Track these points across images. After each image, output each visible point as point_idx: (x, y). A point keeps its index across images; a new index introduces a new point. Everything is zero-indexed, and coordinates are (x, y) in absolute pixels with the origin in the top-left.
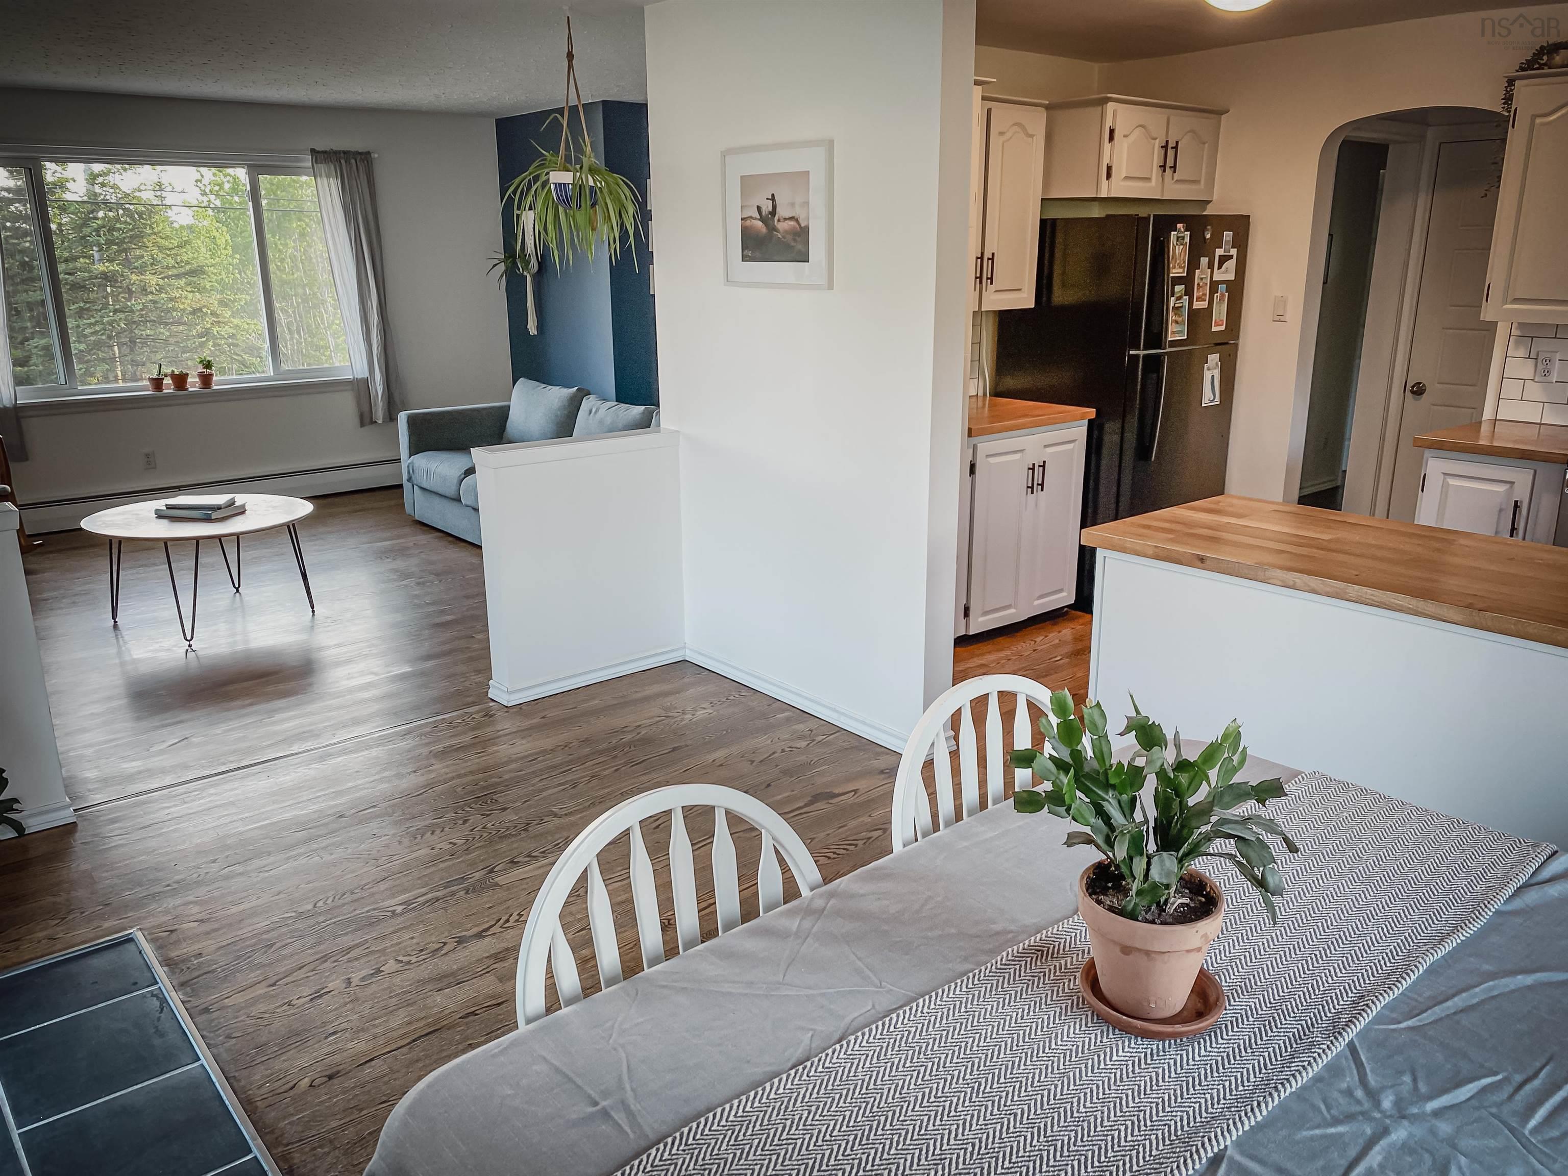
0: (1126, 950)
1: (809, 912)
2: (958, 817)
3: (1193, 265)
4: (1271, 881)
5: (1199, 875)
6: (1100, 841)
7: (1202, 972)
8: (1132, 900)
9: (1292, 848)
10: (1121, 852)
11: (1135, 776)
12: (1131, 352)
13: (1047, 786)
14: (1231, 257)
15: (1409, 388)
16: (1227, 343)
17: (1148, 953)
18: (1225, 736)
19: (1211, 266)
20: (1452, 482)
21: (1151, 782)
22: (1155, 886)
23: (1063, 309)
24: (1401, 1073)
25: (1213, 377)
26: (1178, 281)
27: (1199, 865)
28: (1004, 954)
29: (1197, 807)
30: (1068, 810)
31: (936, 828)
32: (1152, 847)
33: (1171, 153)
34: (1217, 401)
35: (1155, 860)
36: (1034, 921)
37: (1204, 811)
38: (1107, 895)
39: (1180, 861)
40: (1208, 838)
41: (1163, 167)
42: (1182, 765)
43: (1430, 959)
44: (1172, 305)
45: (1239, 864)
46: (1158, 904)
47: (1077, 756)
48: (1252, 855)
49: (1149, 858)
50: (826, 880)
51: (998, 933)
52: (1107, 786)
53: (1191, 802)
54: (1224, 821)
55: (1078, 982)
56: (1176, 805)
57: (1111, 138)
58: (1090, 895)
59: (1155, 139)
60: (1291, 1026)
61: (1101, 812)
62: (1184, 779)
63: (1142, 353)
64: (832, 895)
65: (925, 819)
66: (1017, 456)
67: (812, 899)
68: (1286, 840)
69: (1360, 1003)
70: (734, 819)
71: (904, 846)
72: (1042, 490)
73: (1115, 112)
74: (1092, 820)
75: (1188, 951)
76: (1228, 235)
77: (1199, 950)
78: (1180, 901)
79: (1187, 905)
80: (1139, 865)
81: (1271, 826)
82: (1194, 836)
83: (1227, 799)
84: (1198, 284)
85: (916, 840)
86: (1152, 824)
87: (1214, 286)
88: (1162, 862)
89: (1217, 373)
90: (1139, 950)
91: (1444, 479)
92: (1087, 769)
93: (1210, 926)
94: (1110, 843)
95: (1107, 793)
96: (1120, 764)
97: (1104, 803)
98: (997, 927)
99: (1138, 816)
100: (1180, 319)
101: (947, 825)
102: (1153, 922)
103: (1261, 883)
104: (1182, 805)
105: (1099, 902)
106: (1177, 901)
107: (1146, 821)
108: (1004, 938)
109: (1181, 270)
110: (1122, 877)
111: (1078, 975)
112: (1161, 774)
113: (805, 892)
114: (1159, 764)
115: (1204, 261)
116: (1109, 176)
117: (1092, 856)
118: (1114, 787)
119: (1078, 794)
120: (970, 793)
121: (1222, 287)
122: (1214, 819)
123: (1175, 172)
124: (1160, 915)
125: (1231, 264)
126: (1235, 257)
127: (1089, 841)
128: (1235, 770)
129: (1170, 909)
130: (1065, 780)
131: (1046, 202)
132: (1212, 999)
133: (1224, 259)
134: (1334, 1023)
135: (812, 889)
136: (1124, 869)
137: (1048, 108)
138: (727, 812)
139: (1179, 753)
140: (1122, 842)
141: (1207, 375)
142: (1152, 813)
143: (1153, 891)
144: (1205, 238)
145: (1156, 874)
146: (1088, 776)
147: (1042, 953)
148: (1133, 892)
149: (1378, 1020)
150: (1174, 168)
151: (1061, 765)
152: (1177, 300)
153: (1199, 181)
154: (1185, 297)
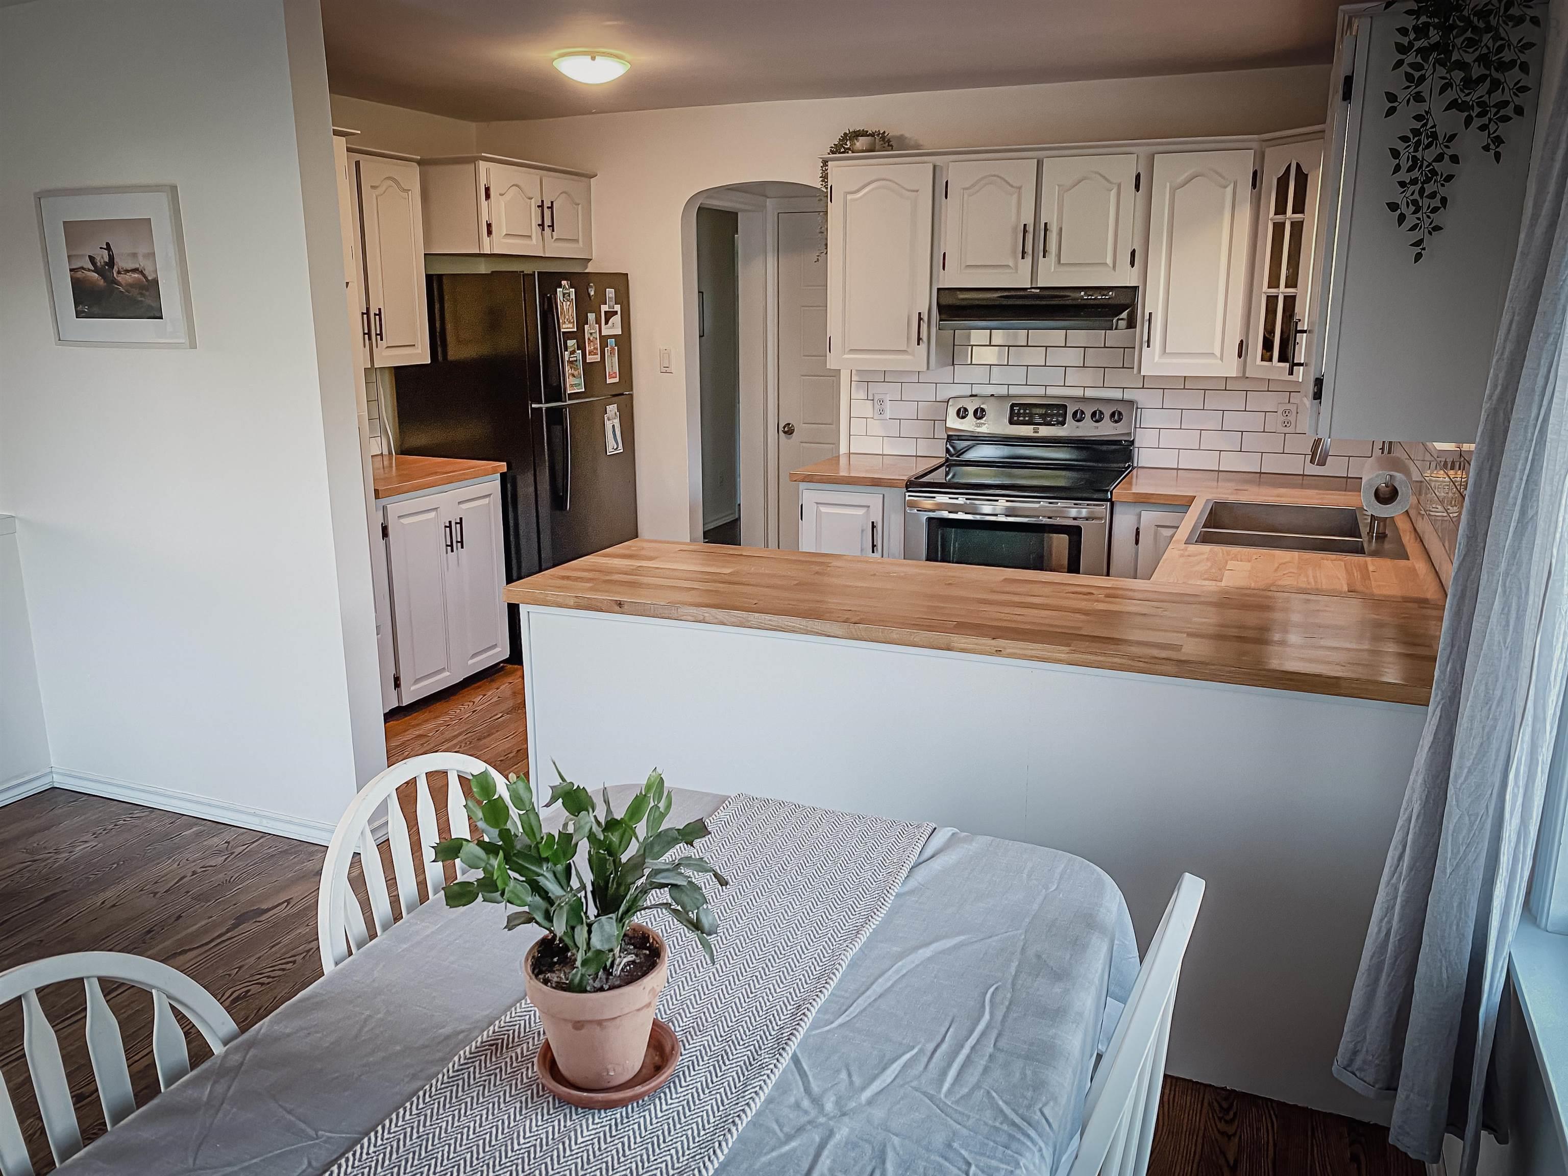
0: (578, 1025)
1: (225, 1072)
2: (397, 917)
3: (582, 321)
4: (706, 922)
5: (640, 926)
6: (539, 917)
7: (656, 1023)
8: (578, 972)
9: (723, 883)
10: (560, 927)
11: (567, 843)
12: (533, 406)
13: (480, 874)
14: (616, 313)
15: (781, 428)
16: (622, 394)
17: (600, 1023)
18: (649, 787)
19: (598, 321)
20: (823, 509)
21: (584, 847)
22: (599, 952)
23: (461, 366)
24: (838, 1071)
25: (613, 426)
26: (568, 335)
27: (639, 919)
28: (456, 1059)
29: (631, 863)
30: (502, 894)
31: (373, 935)
32: (592, 911)
33: (547, 213)
34: (621, 449)
35: (595, 927)
36: (487, 1012)
37: (637, 864)
38: (554, 972)
39: (620, 920)
40: (644, 891)
41: (542, 225)
42: (611, 825)
43: (850, 954)
44: (567, 359)
45: (675, 911)
46: (605, 969)
47: (505, 834)
48: (685, 899)
49: (590, 926)
50: (243, 1030)
51: (448, 1037)
52: (540, 861)
53: (624, 858)
54: (656, 872)
55: (536, 1070)
56: (610, 867)
57: (488, 196)
58: (536, 976)
59: (531, 198)
60: (741, 1054)
61: (537, 888)
62: (615, 838)
63: (544, 406)
64: (251, 1044)
65: (359, 927)
66: (433, 514)
67: (227, 1054)
68: (716, 875)
69: (798, 1014)
70: (109, 986)
71: (337, 964)
72: (462, 547)
73: (488, 171)
74: (529, 899)
75: (639, 1010)
76: (610, 293)
77: (649, 1005)
78: (625, 960)
79: (633, 962)
80: (581, 934)
81: (701, 866)
82: (632, 891)
83: (656, 849)
84: (589, 339)
85: (350, 953)
86: (589, 888)
87: (604, 340)
88: (602, 927)
89: (617, 422)
90: (590, 1022)
91: (817, 507)
92: (518, 847)
93: (655, 980)
94: (549, 917)
95: (541, 867)
96: (551, 836)
97: (540, 879)
98: (447, 1030)
99: (575, 883)
100: (576, 373)
101: (385, 928)
102: (601, 989)
103: (696, 926)
104: (617, 863)
105: (546, 982)
106: (623, 961)
107: (584, 887)
108: (452, 1042)
109: (571, 326)
110: (566, 949)
111: (535, 1060)
112: (591, 837)
113: (217, 1049)
114: (587, 829)
115: (591, 317)
116: (490, 233)
117: (535, 933)
118: (547, 860)
119: (513, 874)
120: (407, 887)
121: (611, 342)
122: (647, 872)
123: (553, 231)
124: (607, 979)
125: (616, 319)
126: (619, 313)
127: (530, 920)
128: (663, 816)
129: (617, 971)
130: (496, 862)
131: (429, 257)
132: (668, 1049)
133: (609, 315)
134: (778, 1040)
135: (225, 1044)
136: (567, 940)
137: (419, 163)
138: (101, 980)
139: (609, 811)
140: (560, 916)
141: (608, 425)
142: (588, 877)
143: (599, 960)
144: (589, 294)
145: (596, 942)
146: (520, 854)
147: (496, 1046)
148: (578, 963)
149: (813, 1027)
150: (552, 226)
151: (490, 849)
152: (571, 354)
153: (577, 241)
154: (578, 352)
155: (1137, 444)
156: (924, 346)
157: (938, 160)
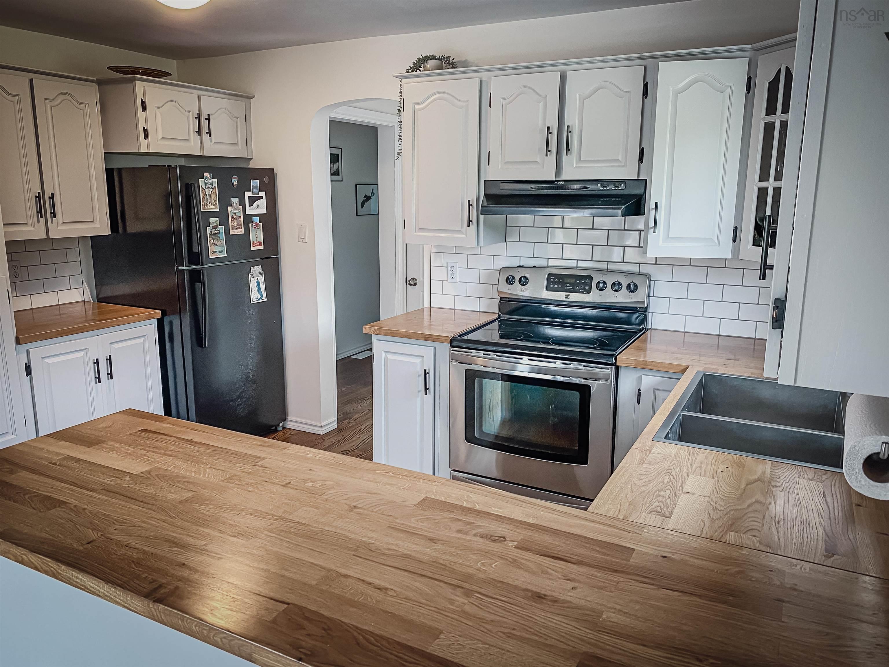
3: (225, 203)
12: (179, 268)
14: (261, 198)
16: (270, 258)
19: (242, 203)
20: (390, 356)
25: (258, 282)
26: (213, 214)
33: (205, 123)
34: (264, 298)
41: (199, 132)
44: (209, 232)
57: (144, 108)
63: (186, 268)
66: (81, 354)
73: (144, 88)
76: (255, 183)
84: (232, 217)
87: (248, 219)
89: (261, 279)
91: (385, 355)
100: (218, 243)
109: (214, 207)
115: (235, 201)
116: (146, 136)
121: (256, 219)
123: (210, 136)
125: (262, 203)
126: (264, 197)
131: (107, 154)
133: (253, 200)
137: (100, 83)
141: (253, 282)
144: (233, 184)
150: (209, 133)
152: (213, 229)
153: (236, 144)
154: (220, 227)
155: (651, 310)
156: (473, 227)
157: (484, 76)
